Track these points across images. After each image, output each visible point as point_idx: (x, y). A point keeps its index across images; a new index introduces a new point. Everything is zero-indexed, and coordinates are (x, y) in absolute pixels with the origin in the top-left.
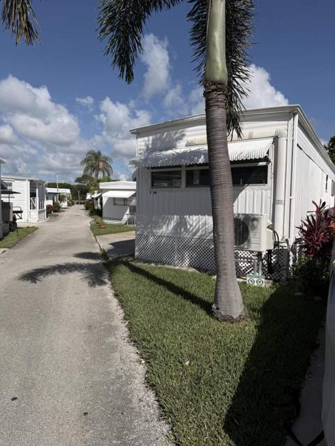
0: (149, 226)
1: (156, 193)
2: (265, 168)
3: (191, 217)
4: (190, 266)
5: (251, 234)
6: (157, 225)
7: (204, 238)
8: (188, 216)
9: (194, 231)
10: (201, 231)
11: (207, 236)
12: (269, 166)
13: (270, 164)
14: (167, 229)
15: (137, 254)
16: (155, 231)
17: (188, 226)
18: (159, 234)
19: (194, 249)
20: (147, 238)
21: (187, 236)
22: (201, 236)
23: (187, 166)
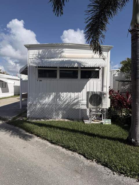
0: (37, 99)
1: (41, 81)
2: (98, 71)
3: (63, 93)
4: (62, 118)
5: (103, 101)
6: (42, 98)
7: (70, 103)
8: (61, 93)
9: (64, 100)
10: (68, 100)
11: (72, 103)
12: (100, 71)
13: (100, 70)
14: (48, 100)
15: (28, 115)
16: (41, 101)
17: (61, 98)
18: (43, 103)
19: (64, 109)
20: (36, 105)
21: (60, 103)
22: (68, 103)
23: (60, 68)
